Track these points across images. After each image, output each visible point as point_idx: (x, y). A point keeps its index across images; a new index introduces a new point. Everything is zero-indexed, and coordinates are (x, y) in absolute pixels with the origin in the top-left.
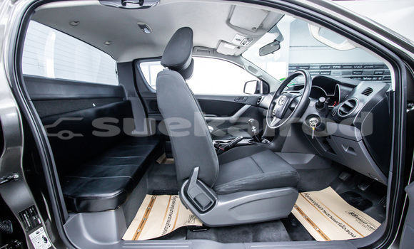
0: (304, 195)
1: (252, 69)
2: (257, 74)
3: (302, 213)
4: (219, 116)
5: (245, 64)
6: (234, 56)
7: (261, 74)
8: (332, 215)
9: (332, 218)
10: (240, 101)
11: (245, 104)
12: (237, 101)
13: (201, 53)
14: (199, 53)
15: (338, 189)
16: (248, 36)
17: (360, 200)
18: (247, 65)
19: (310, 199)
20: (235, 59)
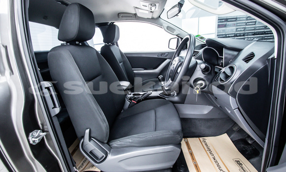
0: (202, 141)
1: (170, 29)
2: (175, 33)
3: (193, 159)
4: (146, 69)
5: (164, 25)
6: (153, 18)
7: (179, 33)
8: (219, 161)
9: (218, 165)
10: (163, 57)
11: (166, 59)
12: (160, 57)
13: (125, 18)
14: (123, 18)
15: (232, 136)
16: (151, 3)
17: (249, 149)
18: (165, 25)
19: (206, 144)
20: (155, 20)
